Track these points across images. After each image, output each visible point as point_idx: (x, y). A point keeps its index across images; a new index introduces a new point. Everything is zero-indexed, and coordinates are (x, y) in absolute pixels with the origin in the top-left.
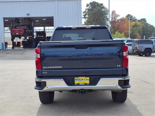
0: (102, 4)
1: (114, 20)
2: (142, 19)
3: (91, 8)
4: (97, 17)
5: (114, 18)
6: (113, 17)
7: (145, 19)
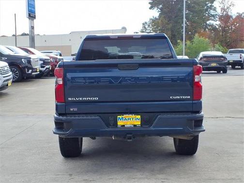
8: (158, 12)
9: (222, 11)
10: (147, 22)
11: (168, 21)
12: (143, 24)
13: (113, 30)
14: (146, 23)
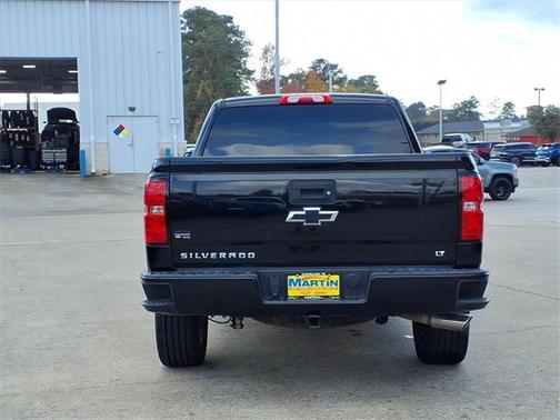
0: (230, 19)
1: (270, 77)
2: (363, 78)
3: (188, 30)
4: (210, 65)
5: (272, 70)
6: (268, 68)
7: (372, 77)
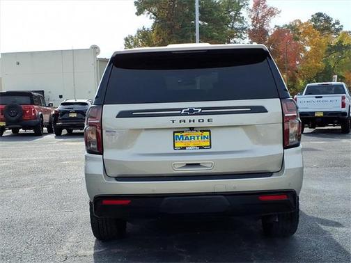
8: (151, 18)
9: (253, 22)
10: (133, 36)
11: (169, 34)
12: (126, 40)
13: (73, 50)
14: (131, 38)
